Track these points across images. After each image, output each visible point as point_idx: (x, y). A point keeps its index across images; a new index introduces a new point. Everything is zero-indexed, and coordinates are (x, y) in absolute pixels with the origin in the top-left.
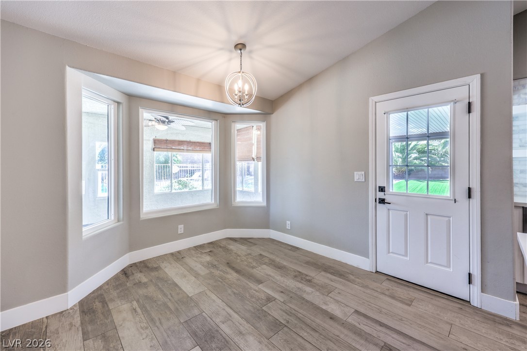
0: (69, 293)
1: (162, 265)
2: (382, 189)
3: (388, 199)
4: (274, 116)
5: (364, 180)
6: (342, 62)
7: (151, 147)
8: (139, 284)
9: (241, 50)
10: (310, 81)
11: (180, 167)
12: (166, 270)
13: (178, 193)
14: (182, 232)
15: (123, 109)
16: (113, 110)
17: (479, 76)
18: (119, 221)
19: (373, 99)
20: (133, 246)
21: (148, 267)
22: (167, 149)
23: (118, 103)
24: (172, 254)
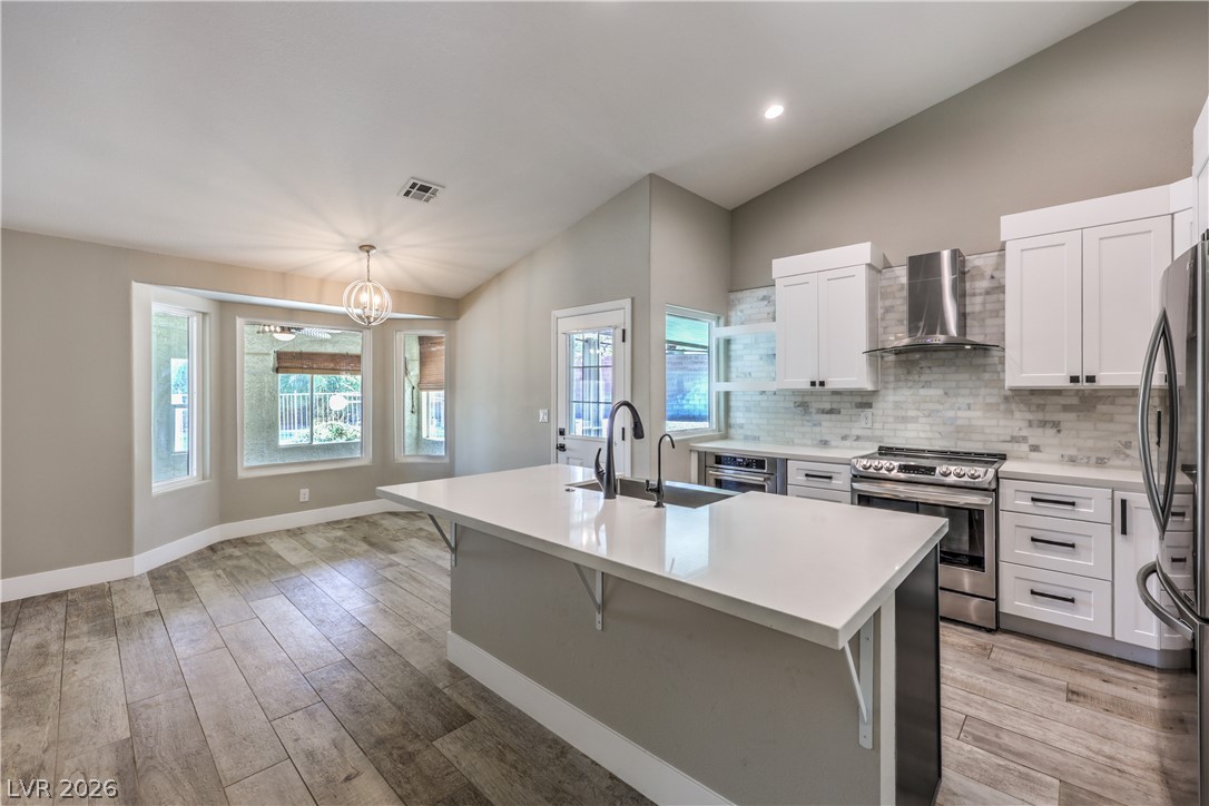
0: (135, 557)
1: (268, 541)
2: (562, 433)
3: (568, 444)
4: (459, 322)
5: (546, 420)
6: (529, 255)
7: (271, 365)
8: (230, 557)
9: (368, 252)
10: (498, 276)
11: (350, 398)
12: (272, 546)
13: (323, 445)
14: (307, 499)
15: (211, 322)
16: (195, 325)
17: (630, 300)
18: (204, 479)
19: (557, 313)
20: (224, 517)
21: (247, 543)
22: (301, 370)
23: (204, 314)
24: (288, 531)
